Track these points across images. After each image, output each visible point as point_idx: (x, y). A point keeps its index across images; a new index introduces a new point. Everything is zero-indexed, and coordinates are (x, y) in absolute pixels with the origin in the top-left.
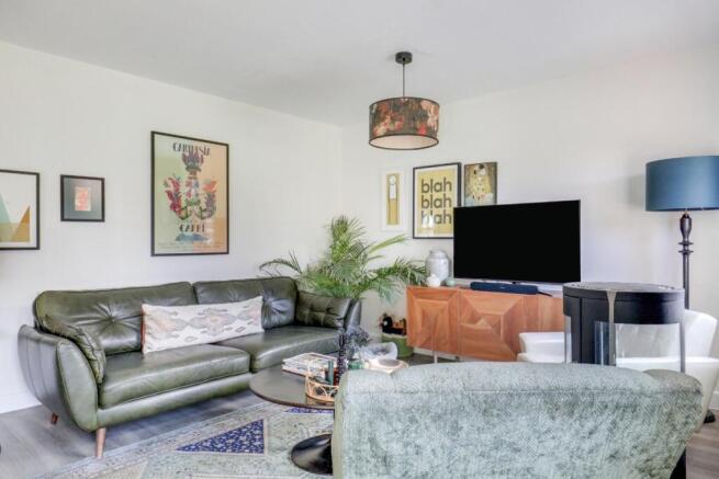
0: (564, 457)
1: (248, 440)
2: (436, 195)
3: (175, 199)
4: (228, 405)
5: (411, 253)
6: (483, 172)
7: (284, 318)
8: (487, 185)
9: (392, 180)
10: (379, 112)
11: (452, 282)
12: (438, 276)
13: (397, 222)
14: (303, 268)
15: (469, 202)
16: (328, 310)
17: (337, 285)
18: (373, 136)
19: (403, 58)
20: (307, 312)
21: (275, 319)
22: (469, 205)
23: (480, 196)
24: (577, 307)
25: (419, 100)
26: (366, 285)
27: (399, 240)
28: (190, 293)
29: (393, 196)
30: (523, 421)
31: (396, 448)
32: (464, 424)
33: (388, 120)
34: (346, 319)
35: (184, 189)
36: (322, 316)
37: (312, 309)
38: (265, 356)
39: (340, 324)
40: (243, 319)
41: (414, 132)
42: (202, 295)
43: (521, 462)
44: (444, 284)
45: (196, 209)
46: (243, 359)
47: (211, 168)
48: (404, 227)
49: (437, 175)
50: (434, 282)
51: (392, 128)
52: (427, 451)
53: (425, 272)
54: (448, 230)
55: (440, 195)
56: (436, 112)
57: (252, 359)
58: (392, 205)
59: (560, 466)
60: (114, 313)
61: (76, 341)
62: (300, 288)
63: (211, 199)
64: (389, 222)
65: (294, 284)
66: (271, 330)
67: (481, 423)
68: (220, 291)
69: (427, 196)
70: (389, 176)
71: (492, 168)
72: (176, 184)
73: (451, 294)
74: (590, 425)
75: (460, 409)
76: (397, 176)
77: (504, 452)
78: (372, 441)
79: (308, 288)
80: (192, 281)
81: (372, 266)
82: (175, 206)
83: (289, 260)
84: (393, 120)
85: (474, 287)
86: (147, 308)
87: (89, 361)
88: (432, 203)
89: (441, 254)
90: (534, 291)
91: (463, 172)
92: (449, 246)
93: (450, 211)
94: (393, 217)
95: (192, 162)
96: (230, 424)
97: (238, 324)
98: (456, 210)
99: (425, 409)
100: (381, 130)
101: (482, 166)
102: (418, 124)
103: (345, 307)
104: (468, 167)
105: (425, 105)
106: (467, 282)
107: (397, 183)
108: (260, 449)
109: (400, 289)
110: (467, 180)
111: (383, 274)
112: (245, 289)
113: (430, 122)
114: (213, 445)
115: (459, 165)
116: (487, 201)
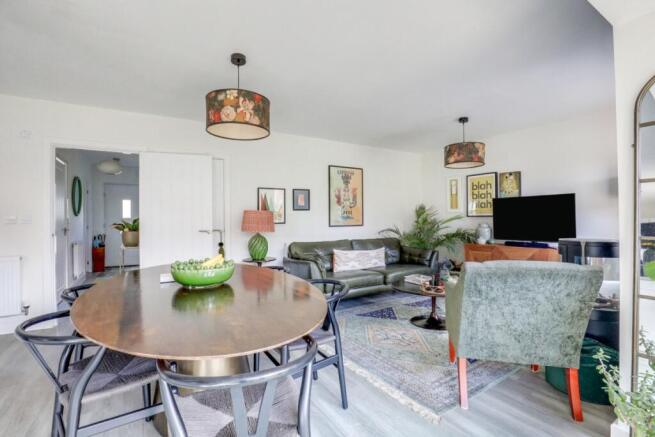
0: (548, 294)
1: (388, 314)
2: (482, 191)
3: (338, 198)
4: (372, 300)
5: (466, 225)
6: (512, 177)
7: (395, 260)
8: (515, 185)
9: (453, 184)
10: (450, 151)
11: (493, 241)
12: (484, 238)
13: (457, 207)
14: (402, 233)
15: (502, 195)
16: (420, 256)
17: (423, 242)
18: (447, 163)
19: (463, 120)
20: (407, 257)
21: (390, 260)
22: (503, 197)
23: (510, 191)
24: (565, 249)
25: (473, 143)
26: (439, 243)
27: (458, 218)
28: (350, 245)
29: (454, 192)
30: (531, 280)
31: (484, 288)
32: (509, 280)
33: (456, 154)
34: (430, 260)
35: (342, 193)
36: (416, 259)
37: (410, 255)
38: (391, 276)
39: (427, 263)
40: (376, 259)
41: (471, 160)
42: (355, 246)
43: (531, 295)
44: (488, 242)
45: (348, 203)
46: (381, 277)
47: (354, 182)
48: (461, 210)
49: (482, 180)
50: (482, 241)
51: (459, 158)
52: (495, 290)
53: (477, 235)
54: (489, 211)
55: (484, 191)
56: (483, 148)
57: (385, 278)
58: (454, 198)
59: (546, 298)
60: (320, 253)
61: (316, 263)
62: (402, 244)
63: (355, 197)
64: (452, 207)
65: (398, 242)
66: (389, 265)
67: (515, 280)
68: (364, 244)
69: (476, 192)
70: (451, 181)
71: (518, 175)
72: (339, 191)
73: (492, 248)
74: (558, 282)
75: (508, 274)
76: (456, 181)
77: (524, 291)
78: (475, 285)
79: (406, 244)
80: (350, 239)
81: (442, 233)
82: (339, 202)
83: (394, 229)
84: (459, 154)
85: (507, 244)
86: (335, 251)
87: (321, 272)
88: (479, 196)
89: (485, 225)
90: (546, 246)
91: (499, 178)
92: (491, 221)
93: (491, 200)
94: (454, 205)
95: (346, 179)
96: (375, 308)
97: (374, 261)
98: (494, 200)
99: (495, 274)
100: (452, 159)
101: (511, 174)
102: (474, 156)
103: (430, 254)
104: (502, 174)
105: (477, 145)
106: (503, 242)
107: (456, 185)
108: (395, 318)
109: (460, 245)
110: (501, 183)
111: (449, 237)
112: (376, 244)
113: (480, 154)
114: (371, 315)
115: (496, 173)
116: (514, 194)
